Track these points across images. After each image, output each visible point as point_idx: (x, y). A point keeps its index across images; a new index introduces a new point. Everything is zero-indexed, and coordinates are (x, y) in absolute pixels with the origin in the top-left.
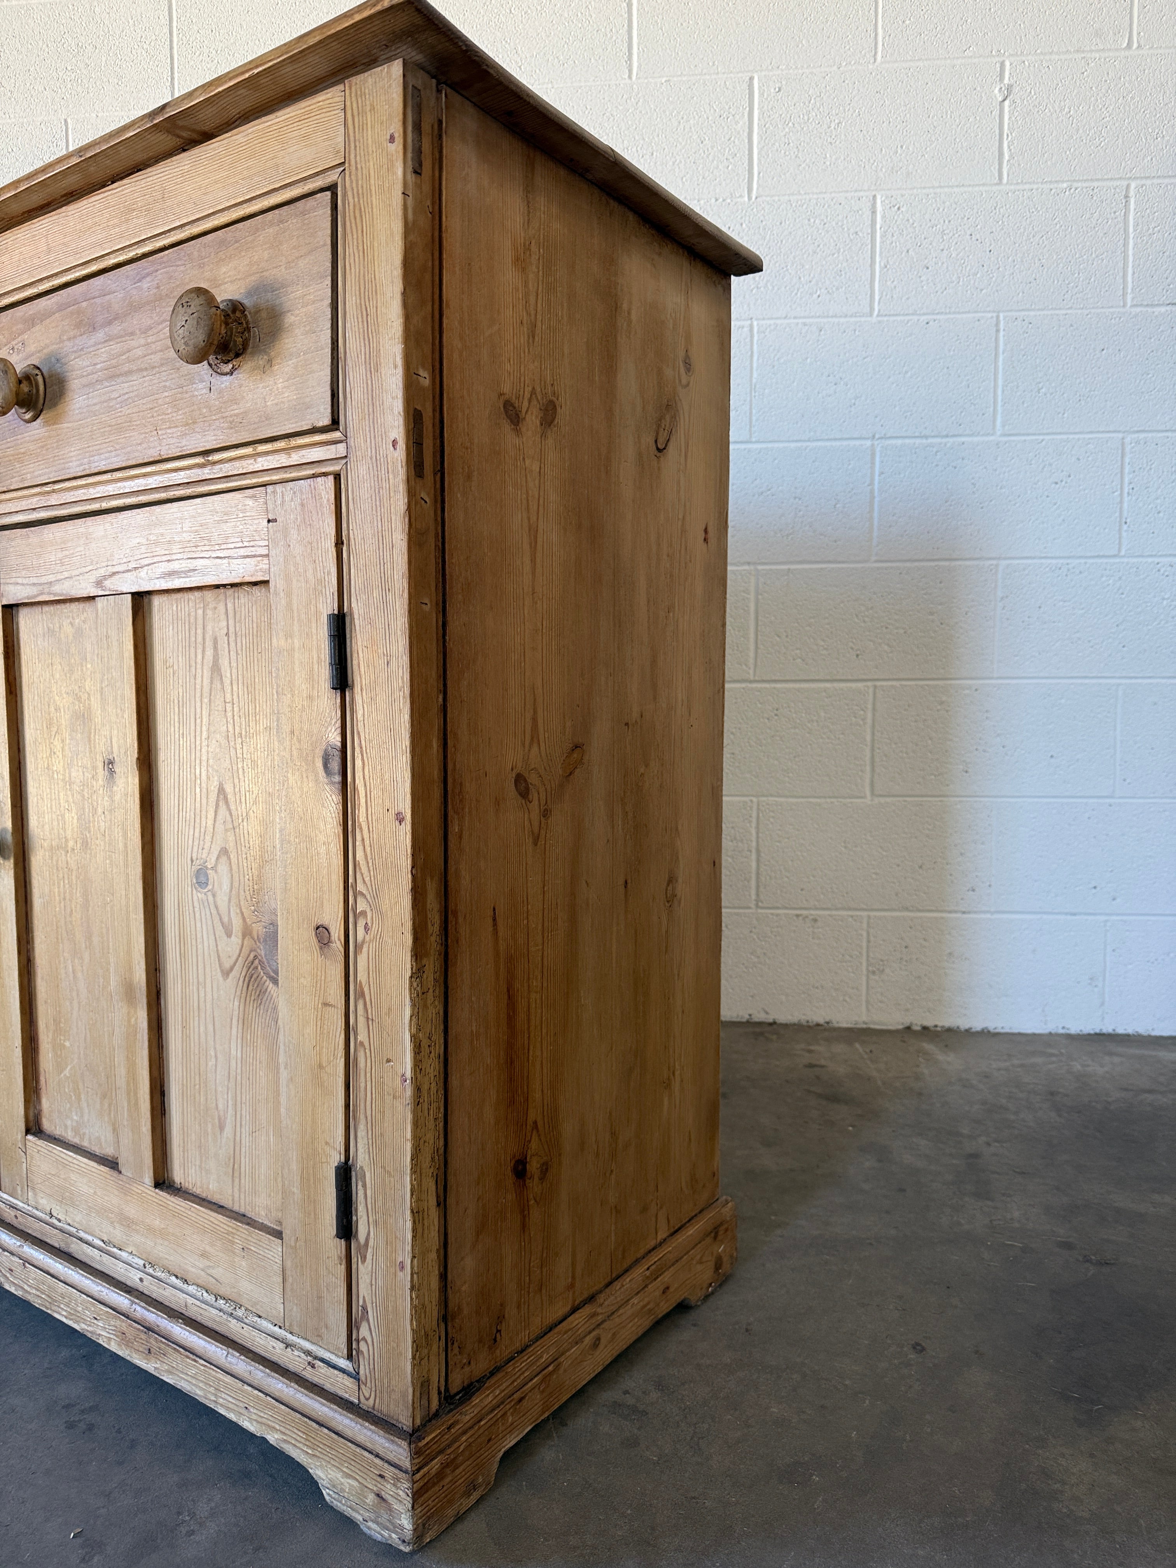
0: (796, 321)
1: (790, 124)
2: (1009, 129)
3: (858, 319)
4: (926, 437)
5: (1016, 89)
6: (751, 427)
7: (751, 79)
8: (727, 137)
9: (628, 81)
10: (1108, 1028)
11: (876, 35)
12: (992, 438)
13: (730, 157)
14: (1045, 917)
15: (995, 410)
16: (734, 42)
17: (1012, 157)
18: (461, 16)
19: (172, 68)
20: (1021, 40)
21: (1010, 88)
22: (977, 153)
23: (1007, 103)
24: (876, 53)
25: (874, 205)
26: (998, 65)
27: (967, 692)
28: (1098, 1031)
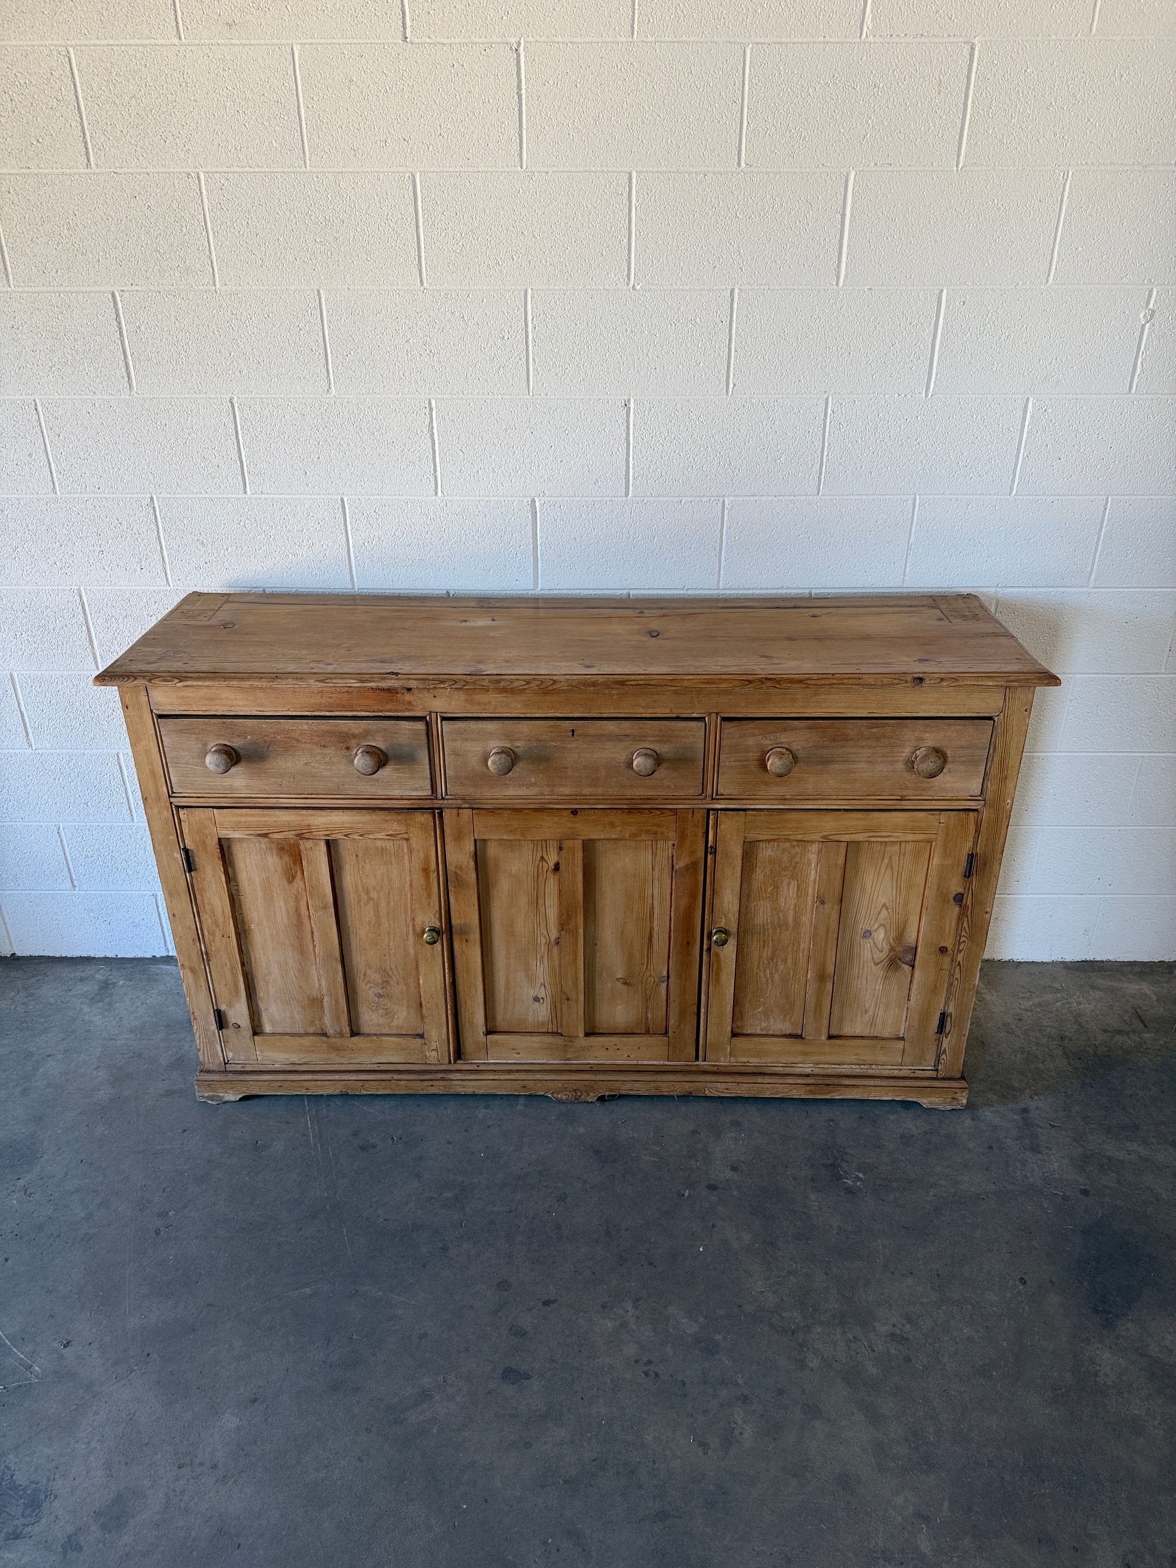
0: (951, 497)
1: (969, 334)
2: (1145, 349)
3: (999, 497)
4: (1037, 587)
5: (1157, 315)
6: (904, 576)
7: (942, 291)
8: (914, 343)
9: (835, 287)
10: (1090, 957)
11: (1052, 258)
12: (1084, 589)
13: (915, 360)
14: (1062, 896)
15: (1092, 569)
16: (931, 258)
17: (1142, 371)
18: (691, 216)
19: (419, 247)
20: (1170, 272)
21: (1153, 311)
22: (1116, 367)
23: (1148, 325)
24: (1049, 275)
25: (1026, 406)
26: (1147, 293)
27: (1036, 760)
28: (1084, 959)
